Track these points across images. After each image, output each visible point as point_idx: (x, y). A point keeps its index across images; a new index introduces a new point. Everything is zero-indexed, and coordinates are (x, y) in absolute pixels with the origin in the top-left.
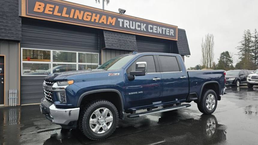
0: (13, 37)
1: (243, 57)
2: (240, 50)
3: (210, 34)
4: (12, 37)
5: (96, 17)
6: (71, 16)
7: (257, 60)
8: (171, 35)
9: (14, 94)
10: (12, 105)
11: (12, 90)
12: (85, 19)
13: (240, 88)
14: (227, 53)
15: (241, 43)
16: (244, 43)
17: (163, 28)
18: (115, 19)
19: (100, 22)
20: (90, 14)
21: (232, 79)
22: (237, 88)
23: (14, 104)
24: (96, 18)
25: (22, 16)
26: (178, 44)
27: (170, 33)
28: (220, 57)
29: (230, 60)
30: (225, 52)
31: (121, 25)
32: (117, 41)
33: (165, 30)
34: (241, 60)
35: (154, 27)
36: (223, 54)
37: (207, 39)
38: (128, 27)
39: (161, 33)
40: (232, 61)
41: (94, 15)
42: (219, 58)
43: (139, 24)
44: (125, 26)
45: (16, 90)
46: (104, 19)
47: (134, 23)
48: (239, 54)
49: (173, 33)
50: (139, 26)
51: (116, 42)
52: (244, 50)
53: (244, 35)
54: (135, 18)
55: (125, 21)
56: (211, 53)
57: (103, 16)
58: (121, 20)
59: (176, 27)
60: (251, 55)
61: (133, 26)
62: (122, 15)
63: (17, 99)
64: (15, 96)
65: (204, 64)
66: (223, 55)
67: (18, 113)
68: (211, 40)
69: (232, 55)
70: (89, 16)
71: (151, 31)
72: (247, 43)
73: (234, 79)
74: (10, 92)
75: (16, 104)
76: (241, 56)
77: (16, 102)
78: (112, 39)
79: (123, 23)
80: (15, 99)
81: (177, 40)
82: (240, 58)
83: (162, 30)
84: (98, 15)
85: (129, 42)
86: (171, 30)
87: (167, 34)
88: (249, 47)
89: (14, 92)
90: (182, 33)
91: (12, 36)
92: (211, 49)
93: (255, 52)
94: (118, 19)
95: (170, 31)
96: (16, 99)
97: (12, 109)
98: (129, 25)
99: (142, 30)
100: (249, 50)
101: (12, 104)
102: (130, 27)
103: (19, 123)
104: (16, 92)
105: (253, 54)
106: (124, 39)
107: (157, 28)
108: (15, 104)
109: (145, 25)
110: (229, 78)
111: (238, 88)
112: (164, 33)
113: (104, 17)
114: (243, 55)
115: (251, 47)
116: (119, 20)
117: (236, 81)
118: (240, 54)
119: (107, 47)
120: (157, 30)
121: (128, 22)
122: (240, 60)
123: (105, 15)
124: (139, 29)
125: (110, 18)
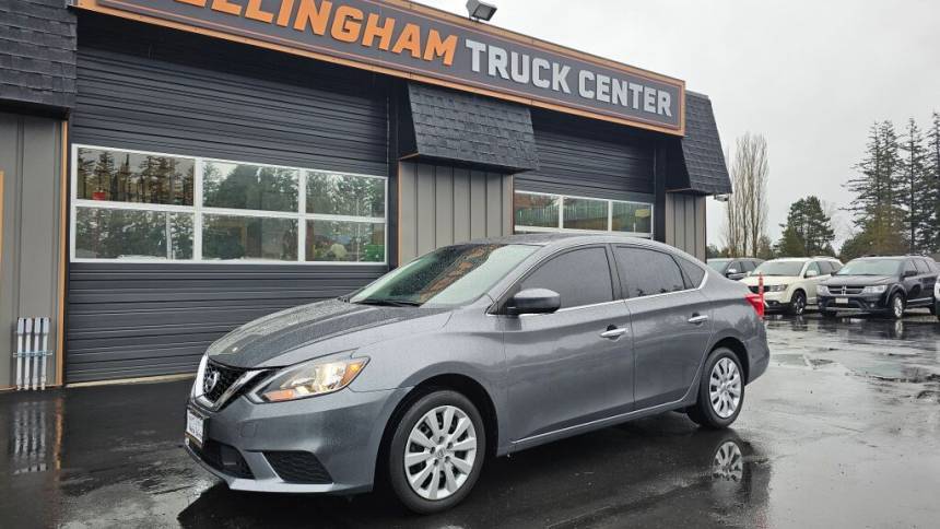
0: (40, 90)
1: (869, 218)
2: (859, 194)
3: (751, 135)
4: (35, 93)
5: (383, 27)
6: (283, 20)
7: (918, 230)
8: (660, 112)
9: (37, 338)
10: (27, 387)
11: (29, 322)
12: (337, 33)
13: (904, 323)
14: (814, 202)
15: (862, 169)
16: (872, 167)
17: (632, 86)
18: (452, 40)
19: (398, 49)
20: (358, 14)
21: (876, 290)
22: (894, 323)
23: (35, 380)
24: (379, 32)
25: (79, 6)
26: (685, 150)
27: (656, 105)
28: (789, 219)
29: (824, 229)
30: (805, 199)
31: (476, 67)
32: (460, 127)
33: (642, 95)
34: (862, 230)
35: (601, 79)
36: (799, 206)
37: (742, 154)
38: (505, 75)
39: (624, 103)
40: (832, 232)
41: (374, 18)
42: (786, 222)
43: (546, 65)
44: (492, 72)
45: (46, 323)
46: (410, 40)
47: (526, 58)
48: (854, 209)
49: (670, 108)
50: (546, 74)
51: (457, 134)
52: (872, 194)
53: (874, 140)
54: (529, 41)
55: (493, 51)
56: (756, 202)
57: (408, 25)
58: (476, 47)
59: (678, 83)
60: (897, 210)
61: (521, 73)
62: (478, 26)
63: (52, 359)
64: (41, 347)
65: (732, 241)
66: (798, 212)
67: (51, 421)
68: (758, 156)
69: (832, 213)
70: (352, 23)
71: (590, 94)
72: (884, 169)
73: (884, 288)
74: (20, 330)
75: (44, 379)
76: (862, 215)
77: (44, 373)
78: (441, 118)
79: (484, 56)
80: (40, 358)
81: (681, 133)
82: (858, 223)
83: (630, 92)
84: (390, 23)
85: (506, 134)
86: (662, 94)
87: (646, 109)
88: (892, 182)
89: (37, 330)
90: (700, 107)
91: (34, 89)
92: (755, 190)
93: (912, 199)
94: (467, 41)
95: (656, 97)
96: (44, 359)
97: (26, 404)
98: (509, 69)
99: (556, 87)
100: (890, 192)
101: (27, 381)
102: (510, 75)
103: (58, 466)
104: (46, 329)
105: (905, 207)
106: (486, 121)
107: (610, 85)
108: (39, 383)
109: (566, 69)
110: (863, 287)
111: (898, 326)
112: (636, 106)
113: (412, 29)
114: (869, 209)
115: (897, 183)
116: (469, 43)
117: (892, 297)
118: (858, 206)
119: (422, 150)
120: (610, 94)
121: (503, 53)
122: (859, 229)
123: (414, 21)
124: (545, 84)
125: (434, 35)
